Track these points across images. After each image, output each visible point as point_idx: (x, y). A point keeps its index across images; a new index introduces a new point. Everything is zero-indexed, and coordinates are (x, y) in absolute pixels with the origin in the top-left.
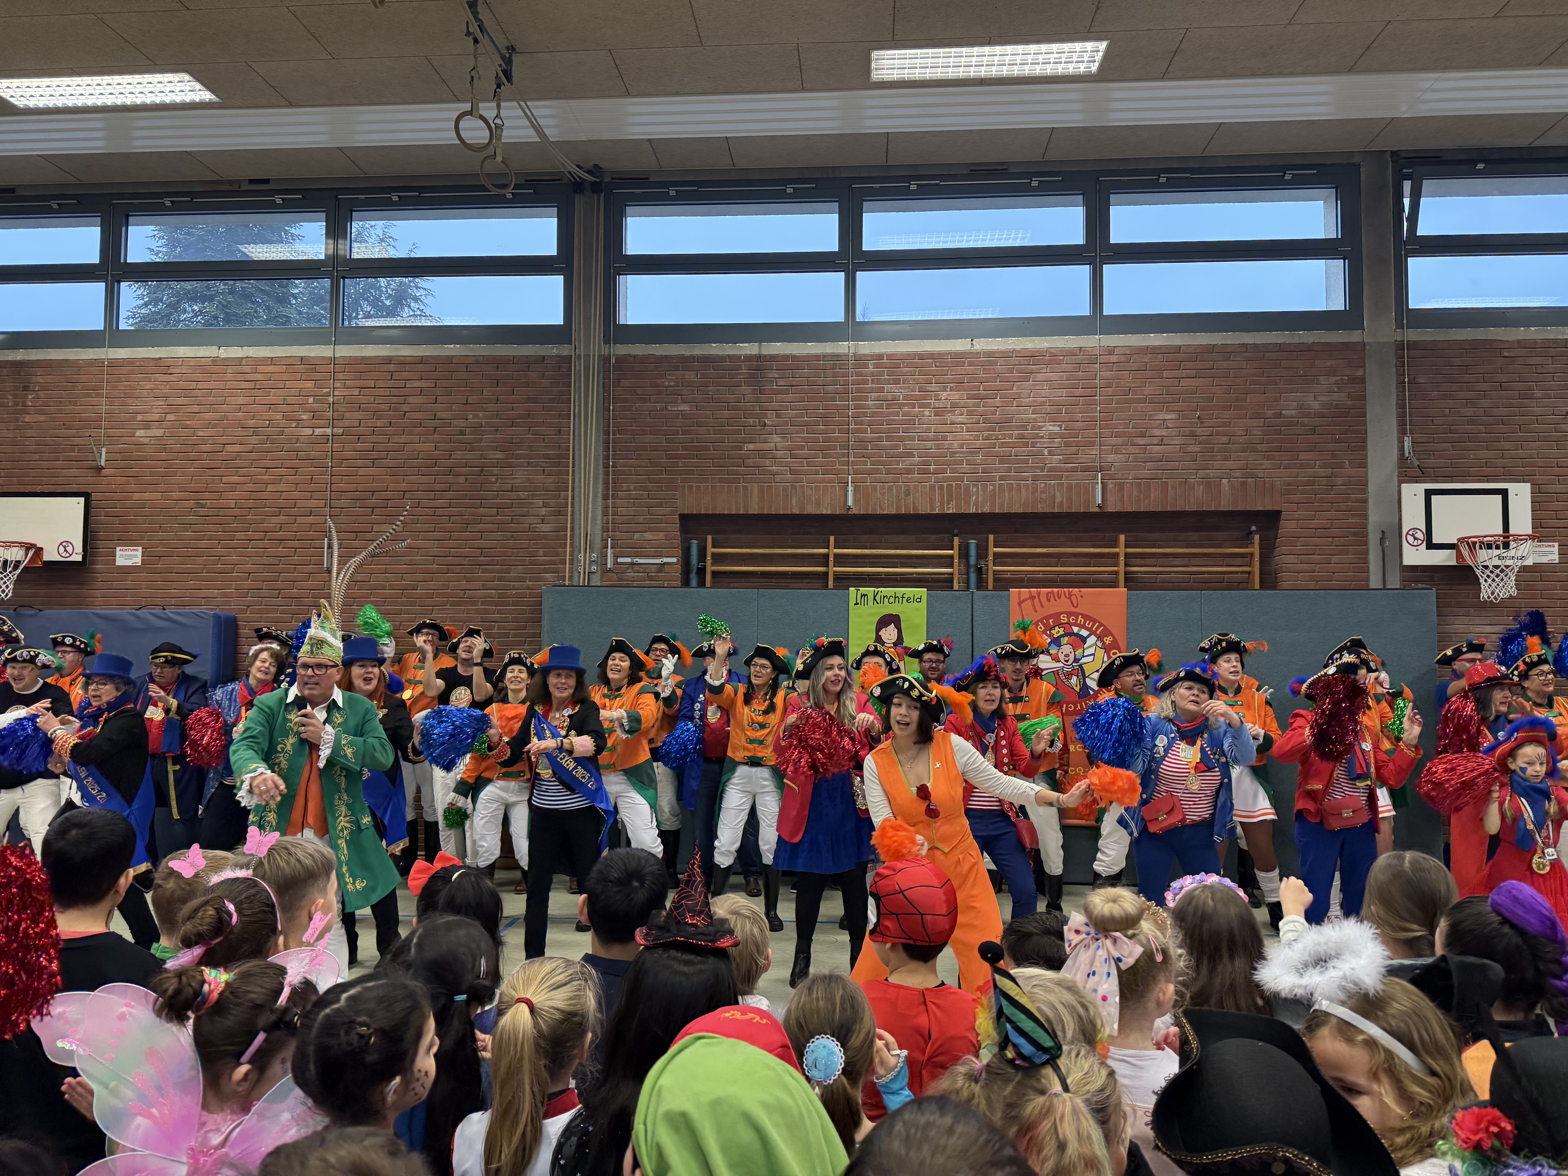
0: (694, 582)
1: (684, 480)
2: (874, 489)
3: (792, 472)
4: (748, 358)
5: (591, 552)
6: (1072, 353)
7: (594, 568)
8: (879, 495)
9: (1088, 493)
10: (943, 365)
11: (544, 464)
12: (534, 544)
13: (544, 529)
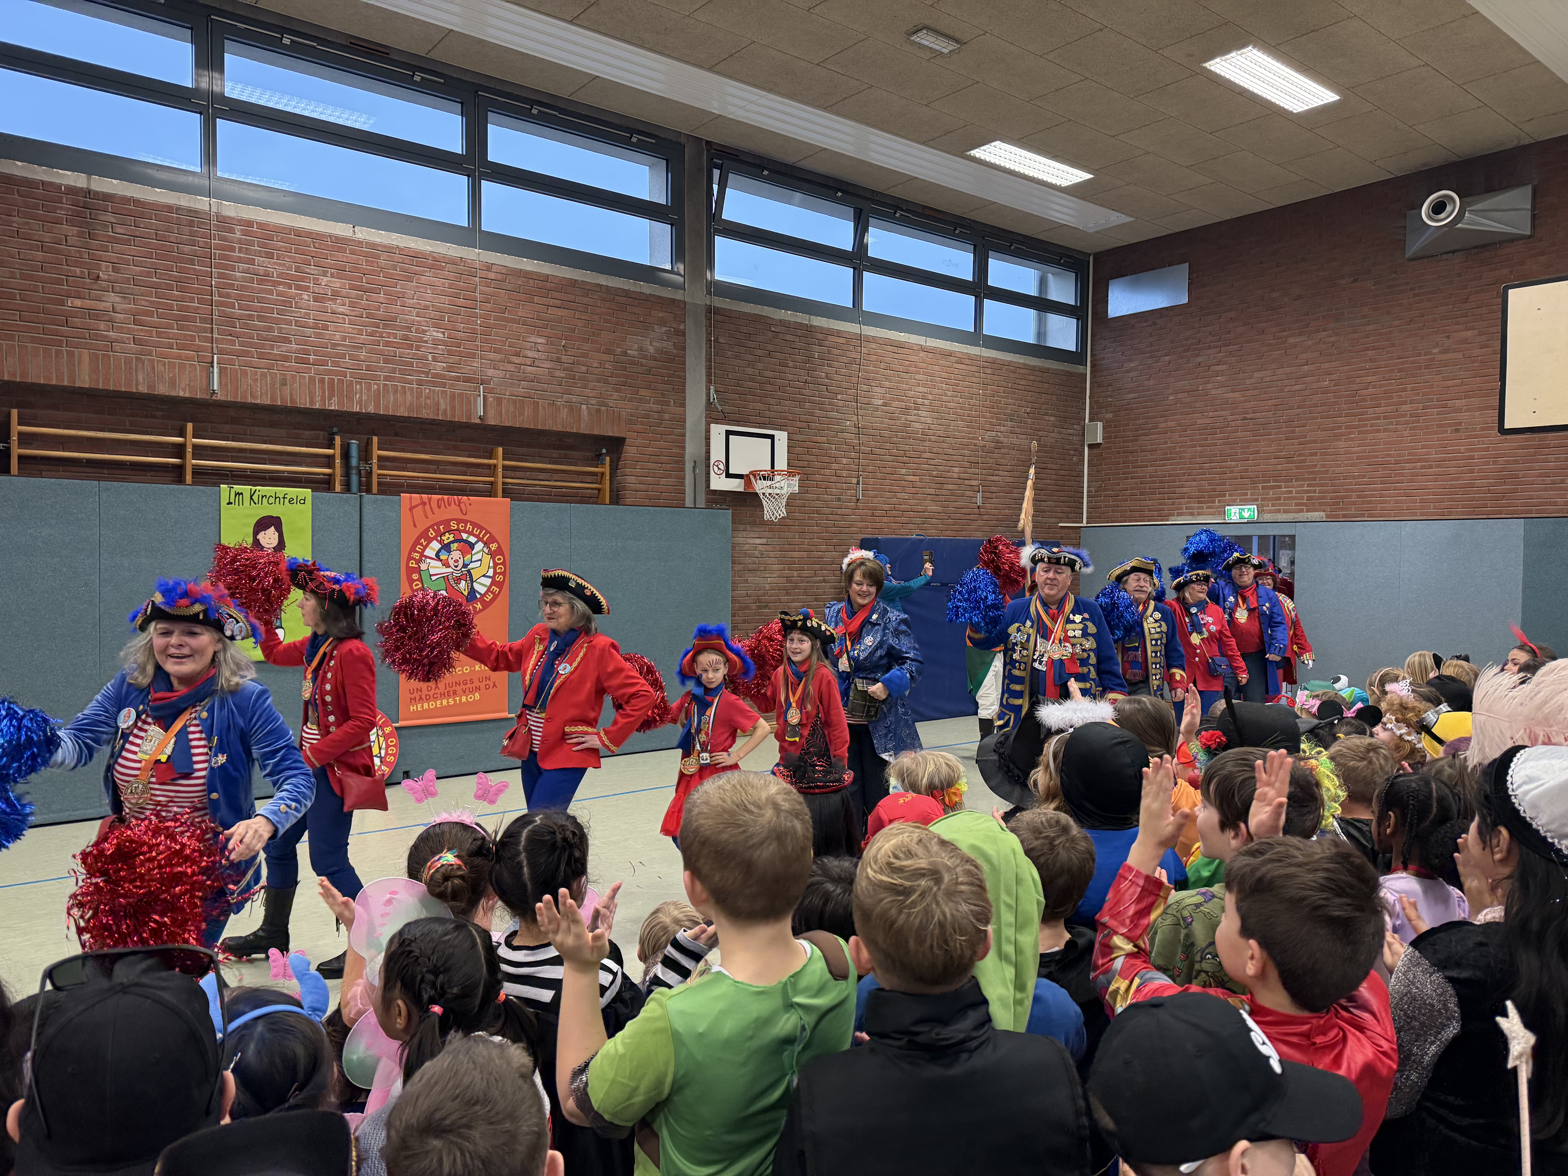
2: (245, 373)
3: (137, 341)
4: (73, 190)
6: (453, 262)
8: (250, 381)
9: (470, 404)
10: (323, 247)
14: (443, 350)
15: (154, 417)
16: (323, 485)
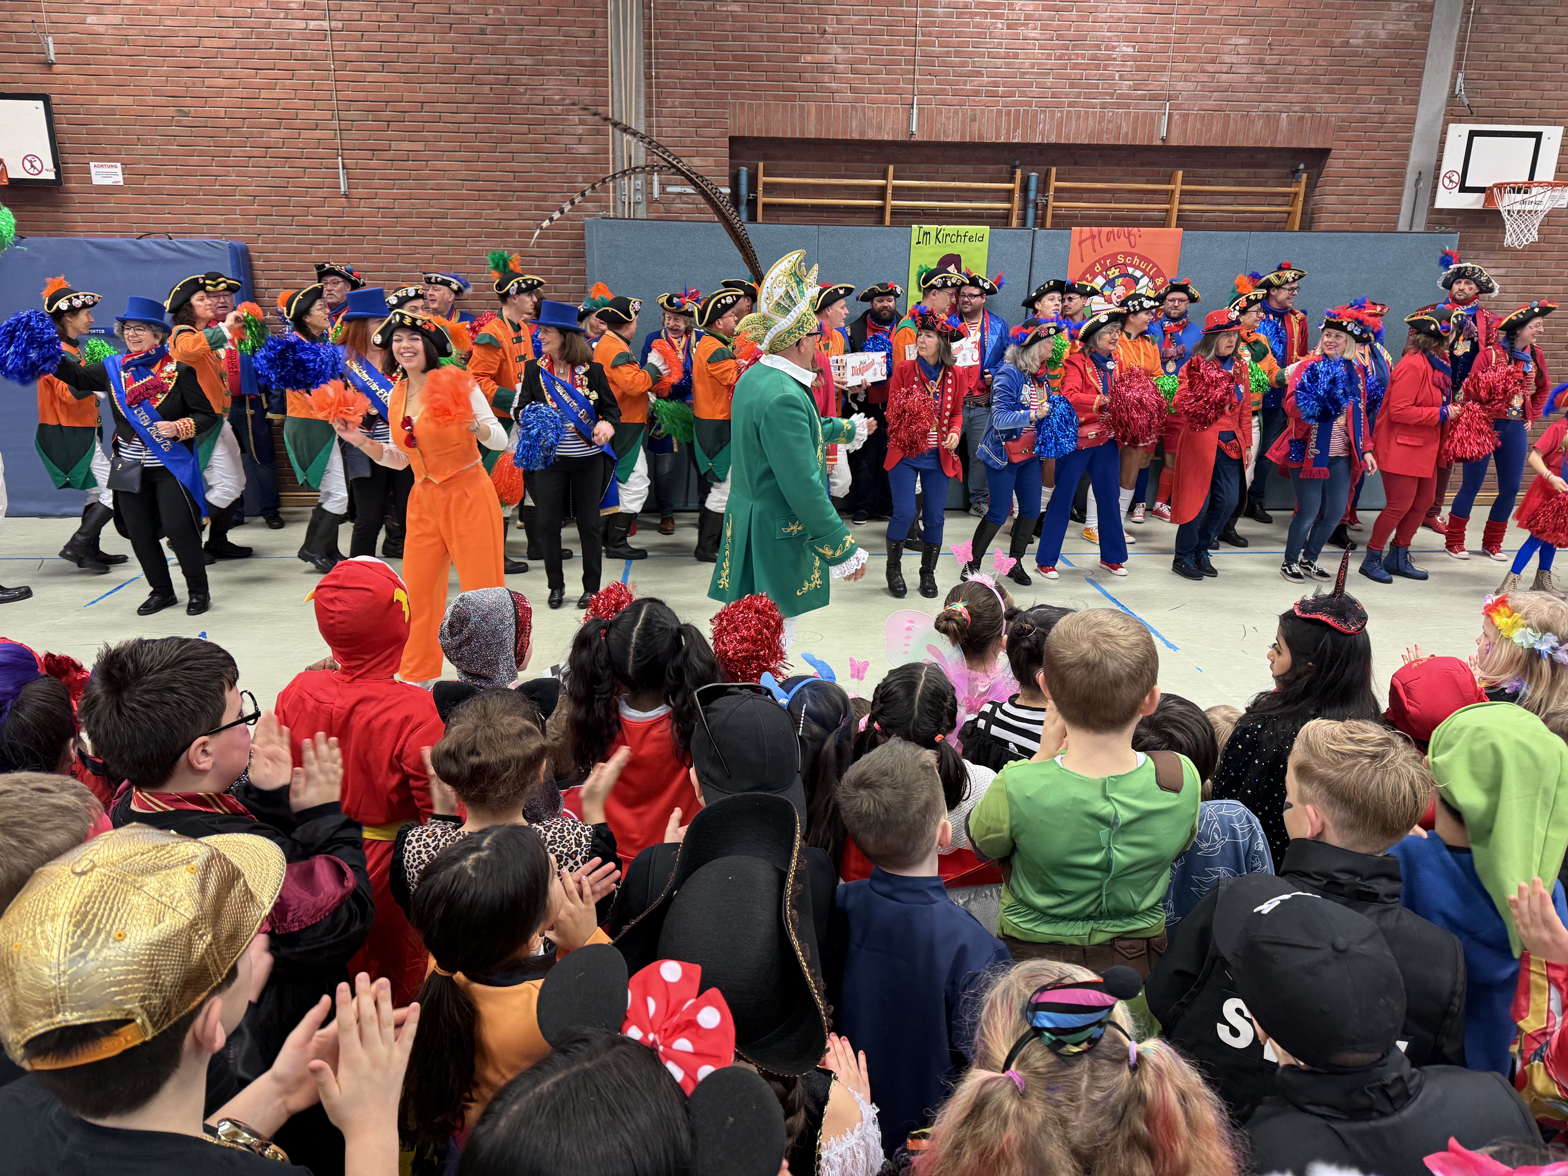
1: (735, 96)
2: (940, 112)
3: (853, 90)
7: (639, 197)
8: (944, 120)
9: (1153, 124)
11: (578, 73)
12: (572, 168)
13: (582, 151)
14: (1131, 66)
15: (863, 161)
16: (1000, 220)
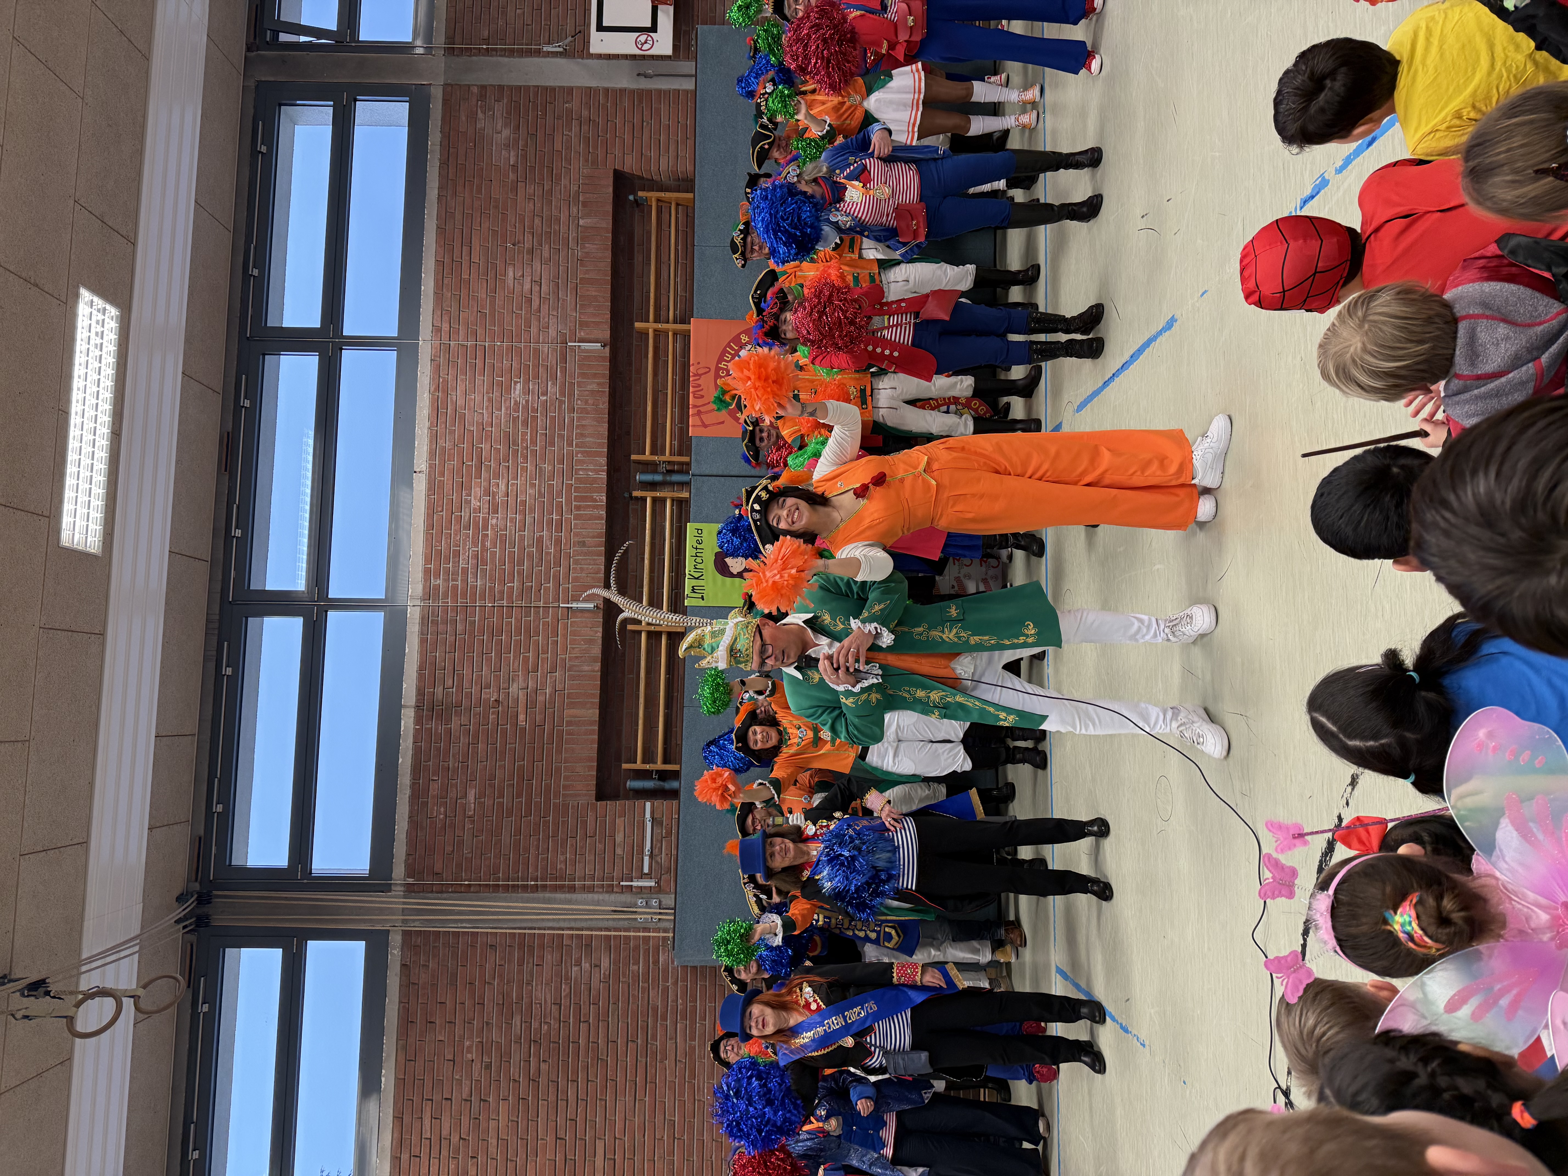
0: (675, 784)
1: (557, 794)
2: (576, 579)
3: (553, 670)
4: (418, 720)
5: (635, 905)
6: (436, 369)
7: (654, 903)
8: (582, 575)
9: (589, 357)
10: (441, 503)
11: (530, 965)
12: (624, 976)
13: (607, 965)
14: (534, 384)
15: (623, 655)
16: (683, 510)
